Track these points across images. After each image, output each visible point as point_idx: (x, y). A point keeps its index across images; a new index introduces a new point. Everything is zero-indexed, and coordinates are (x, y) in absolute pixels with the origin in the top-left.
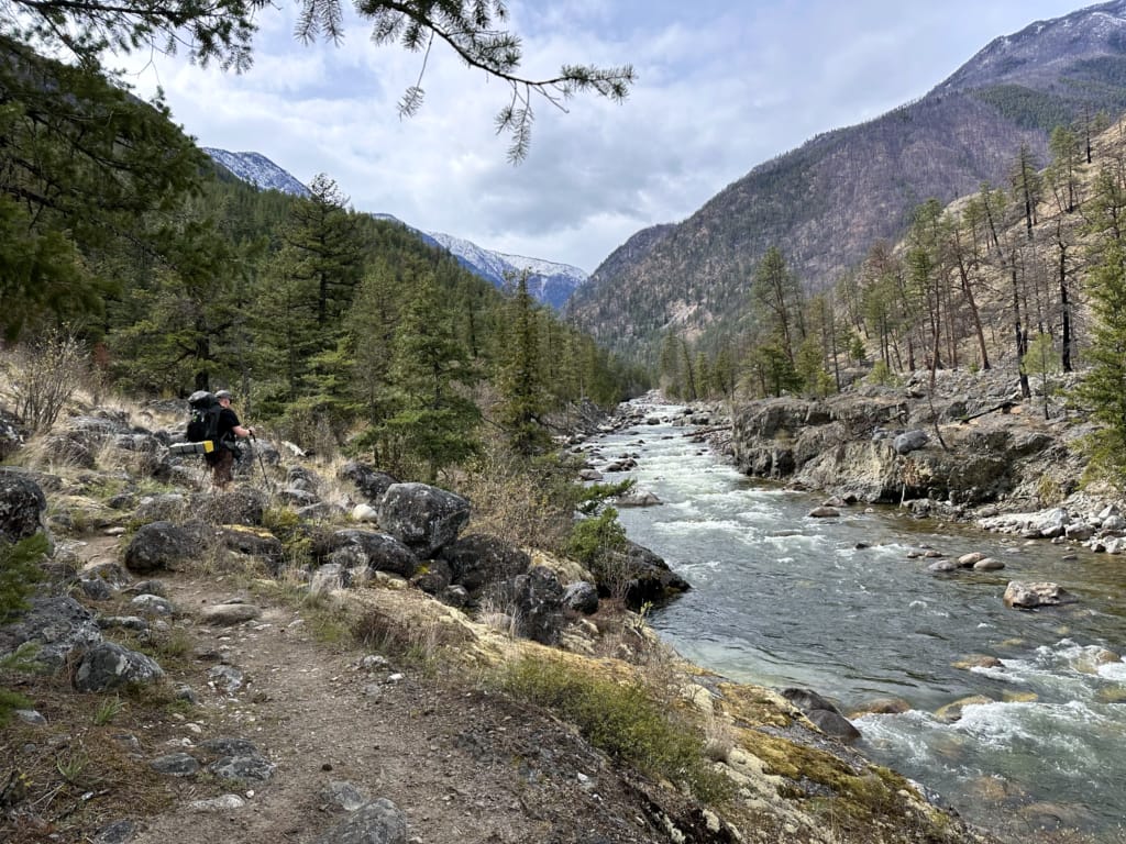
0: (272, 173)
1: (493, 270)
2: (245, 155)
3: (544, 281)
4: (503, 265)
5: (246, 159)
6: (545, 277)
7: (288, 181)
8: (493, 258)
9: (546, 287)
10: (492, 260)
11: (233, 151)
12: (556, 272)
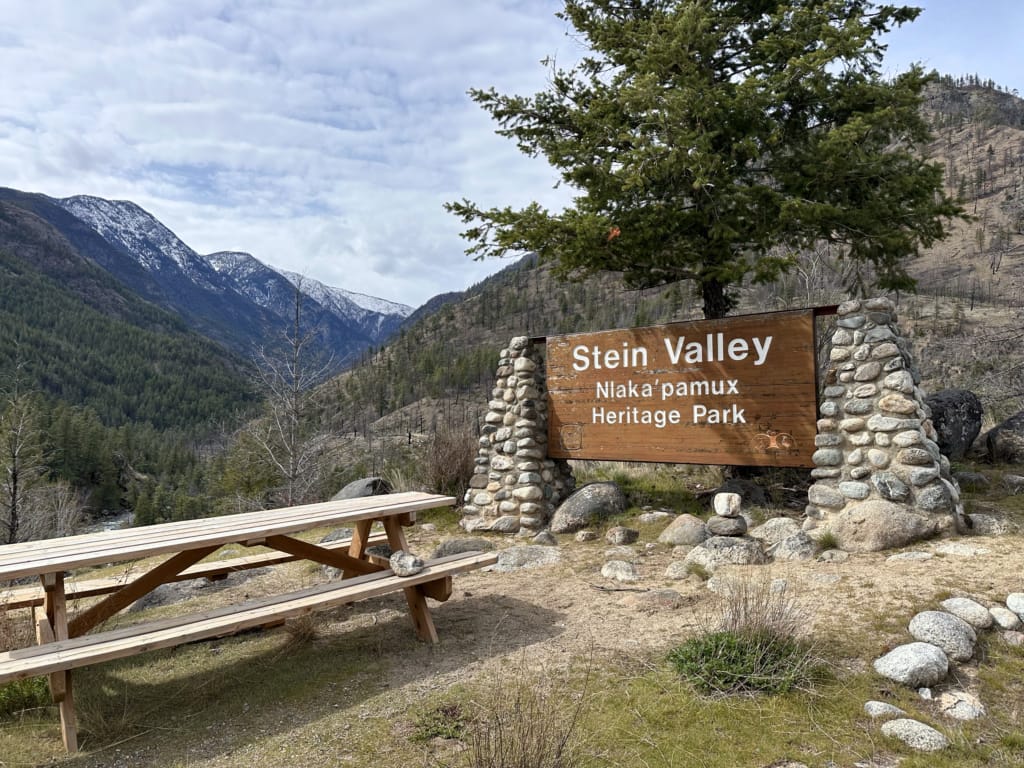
0: (142, 219)
1: (336, 306)
2: (120, 203)
3: (381, 319)
4: (347, 303)
5: (120, 206)
6: (383, 315)
7: (155, 227)
8: (338, 297)
9: (383, 323)
10: (336, 298)
11: (108, 199)
12: (393, 311)
